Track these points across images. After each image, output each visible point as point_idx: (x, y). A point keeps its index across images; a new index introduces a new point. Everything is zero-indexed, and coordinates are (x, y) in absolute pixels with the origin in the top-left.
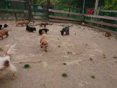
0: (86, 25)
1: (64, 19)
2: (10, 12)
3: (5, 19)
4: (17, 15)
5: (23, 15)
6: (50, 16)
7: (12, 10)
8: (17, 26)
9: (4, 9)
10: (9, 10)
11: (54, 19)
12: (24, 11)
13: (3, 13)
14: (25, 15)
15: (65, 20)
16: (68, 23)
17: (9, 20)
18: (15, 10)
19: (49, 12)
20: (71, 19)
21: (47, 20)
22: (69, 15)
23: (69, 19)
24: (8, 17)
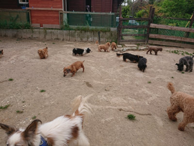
1: (178, 40)
2: (92, 31)
3: (84, 40)
4: (101, 34)
5: (108, 34)
6: (152, 35)
7: (94, 27)
8: (100, 51)
10: (91, 28)
11: (159, 40)
12: (110, 29)
13: (83, 32)
14: (111, 34)
15: (180, 42)
16: (186, 48)
17: (89, 42)
18: (99, 28)
19: (151, 28)
21: (146, 43)
23: (188, 40)
24: (88, 38)
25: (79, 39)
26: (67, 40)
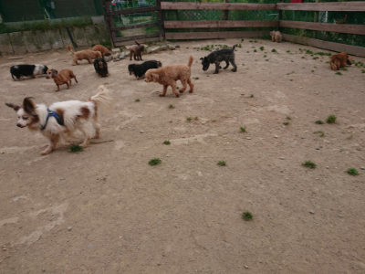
0: (288, 36)
1: (213, 26)
2: (56, 28)
3: (44, 47)
4: (76, 31)
5: (91, 30)
6: (169, 24)
7: (59, 20)
9: (39, 21)
10: (52, 21)
11: (183, 30)
12: (91, 20)
13: (38, 32)
14: (96, 29)
16: (229, 38)
17: (56, 50)
19: (164, 10)
20: (237, 24)
21: (162, 38)
22: (226, 12)
23: (228, 24)
24: (51, 43)
25: (33, 48)
26: (8, 54)
